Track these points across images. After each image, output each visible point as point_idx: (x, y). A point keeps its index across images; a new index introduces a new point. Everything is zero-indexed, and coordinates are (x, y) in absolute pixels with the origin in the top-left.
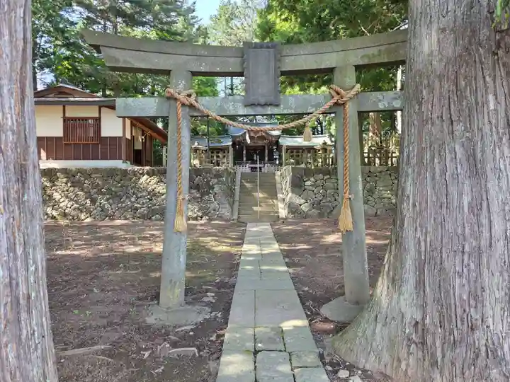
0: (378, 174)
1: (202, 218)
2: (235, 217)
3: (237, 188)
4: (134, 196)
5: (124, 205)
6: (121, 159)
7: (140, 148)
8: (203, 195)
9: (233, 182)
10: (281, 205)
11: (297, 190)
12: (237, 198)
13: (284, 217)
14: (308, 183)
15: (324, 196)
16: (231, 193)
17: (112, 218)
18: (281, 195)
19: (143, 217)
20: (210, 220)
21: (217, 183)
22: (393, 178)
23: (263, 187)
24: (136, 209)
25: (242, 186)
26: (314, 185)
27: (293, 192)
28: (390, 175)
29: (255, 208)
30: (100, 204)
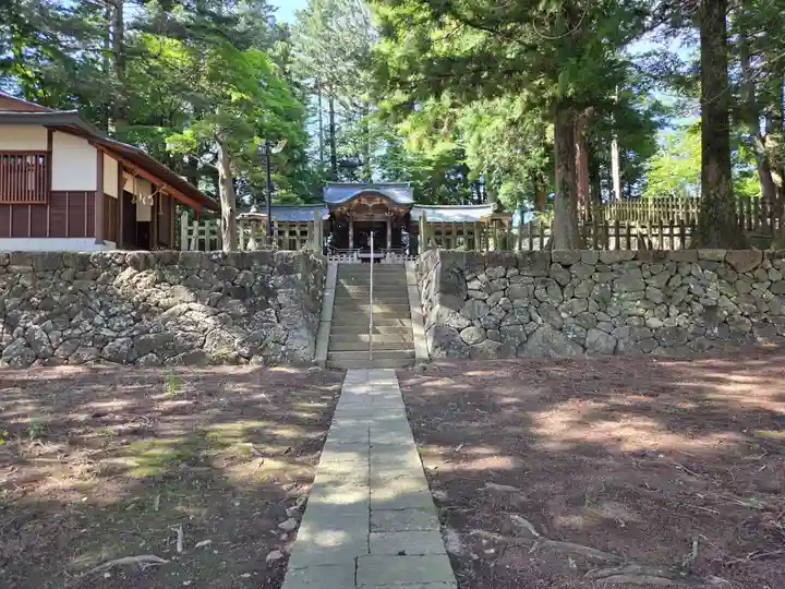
0: (615, 266)
1: (248, 358)
2: (322, 357)
3: (329, 294)
4: (102, 313)
5: (77, 332)
6: (92, 236)
7: (148, 218)
8: (253, 309)
9: (321, 283)
10: (418, 330)
11: (451, 298)
12: (328, 314)
13: (426, 356)
14: (474, 285)
15: (507, 311)
16: (314, 306)
17: (49, 361)
18: (418, 310)
19: (116, 358)
20: (267, 363)
21: (285, 285)
22: (647, 274)
23: (381, 293)
24: (105, 341)
25: (339, 291)
26: (488, 288)
27: (443, 303)
28: (640, 267)
29: (365, 337)
30: (25, 329)
